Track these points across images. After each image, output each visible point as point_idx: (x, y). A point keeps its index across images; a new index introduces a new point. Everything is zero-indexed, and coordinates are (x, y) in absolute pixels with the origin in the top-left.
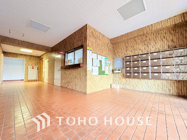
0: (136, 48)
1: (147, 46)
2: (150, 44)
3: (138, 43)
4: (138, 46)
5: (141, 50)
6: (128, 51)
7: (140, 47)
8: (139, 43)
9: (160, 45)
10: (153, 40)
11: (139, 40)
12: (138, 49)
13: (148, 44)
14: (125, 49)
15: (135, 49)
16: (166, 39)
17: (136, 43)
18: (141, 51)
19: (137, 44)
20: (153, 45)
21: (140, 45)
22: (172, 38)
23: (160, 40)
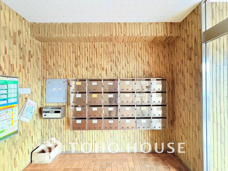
0: (96, 64)
1: (114, 64)
2: (119, 60)
3: (100, 53)
4: (100, 60)
5: (104, 70)
6: (79, 67)
7: (103, 64)
8: (101, 55)
9: (133, 67)
10: (124, 55)
11: (102, 49)
12: (99, 67)
13: (117, 61)
14: (74, 61)
15: (94, 65)
16: (142, 59)
17: (97, 54)
18: (105, 72)
19: (98, 56)
20: (124, 65)
21: (102, 59)
22: (149, 60)
23: (134, 58)
